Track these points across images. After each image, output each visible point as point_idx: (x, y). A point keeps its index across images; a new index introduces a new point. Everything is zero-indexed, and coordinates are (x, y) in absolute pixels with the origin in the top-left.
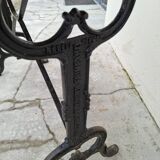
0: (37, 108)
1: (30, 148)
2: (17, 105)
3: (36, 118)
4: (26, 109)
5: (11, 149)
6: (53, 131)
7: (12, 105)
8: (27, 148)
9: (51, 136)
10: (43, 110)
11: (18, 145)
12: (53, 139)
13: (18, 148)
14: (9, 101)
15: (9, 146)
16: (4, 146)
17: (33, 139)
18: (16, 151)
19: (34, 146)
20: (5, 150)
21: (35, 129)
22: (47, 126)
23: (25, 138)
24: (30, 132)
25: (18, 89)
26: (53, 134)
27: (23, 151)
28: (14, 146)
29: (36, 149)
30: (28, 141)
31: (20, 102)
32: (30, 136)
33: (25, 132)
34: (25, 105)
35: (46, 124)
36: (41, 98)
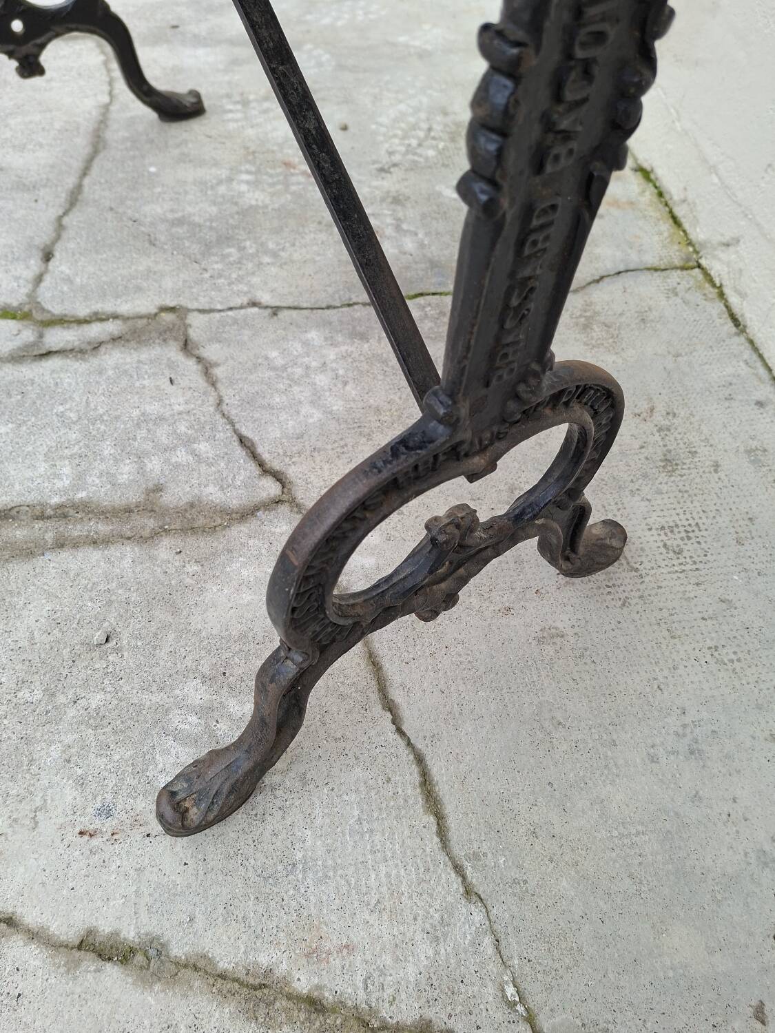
0: (172, 352)
1: (166, 541)
2: (57, 337)
4: (113, 358)
5: (60, 544)
6: (276, 465)
8: (146, 539)
9: (270, 488)
10: (207, 368)
11: (103, 528)
12: (286, 500)
13: (98, 543)
14: (6, 313)
16: (18, 533)
18: (95, 555)
19: (191, 529)
20: (28, 552)
22: (242, 440)
23: (134, 496)
25: (48, 256)
26: (278, 477)
28: (76, 531)
29: (203, 544)
30: (149, 509)
31: (71, 322)
32: (158, 489)
33: (127, 469)
34: (104, 337)
35: (235, 431)
36: (190, 306)
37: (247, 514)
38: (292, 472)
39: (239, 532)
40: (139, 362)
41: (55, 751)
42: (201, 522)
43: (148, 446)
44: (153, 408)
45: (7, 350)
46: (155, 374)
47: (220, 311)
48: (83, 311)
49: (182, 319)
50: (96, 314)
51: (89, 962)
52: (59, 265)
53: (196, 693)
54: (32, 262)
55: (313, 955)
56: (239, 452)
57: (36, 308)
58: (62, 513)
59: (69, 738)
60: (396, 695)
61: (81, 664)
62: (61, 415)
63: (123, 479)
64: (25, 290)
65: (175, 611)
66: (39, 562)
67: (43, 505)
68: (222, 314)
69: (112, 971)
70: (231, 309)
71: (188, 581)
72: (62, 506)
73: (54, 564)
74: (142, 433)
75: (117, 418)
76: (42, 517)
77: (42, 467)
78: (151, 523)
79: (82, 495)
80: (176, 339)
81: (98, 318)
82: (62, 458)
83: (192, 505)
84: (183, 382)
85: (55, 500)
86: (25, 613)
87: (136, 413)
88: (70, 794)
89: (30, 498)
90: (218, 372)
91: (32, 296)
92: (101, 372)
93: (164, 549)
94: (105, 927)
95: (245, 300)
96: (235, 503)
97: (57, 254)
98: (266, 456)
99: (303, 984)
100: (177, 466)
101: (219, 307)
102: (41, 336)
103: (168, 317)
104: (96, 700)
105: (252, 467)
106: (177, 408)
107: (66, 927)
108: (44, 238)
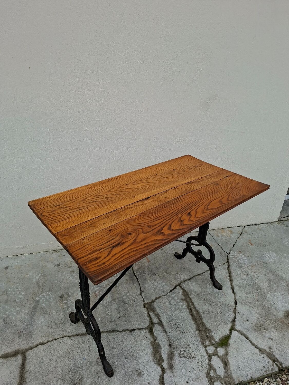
0: (155, 304)
1: (190, 296)
2: (155, 320)
3: (165, 300)
4: (158, 311)
6: (174, 287)
7: (156, 326)
8: (191, 299)
9: (178, 287)
10: (157, 298)
11: (191, 304)
13: (193, 304)
14: (151, 331)
15: (193, 310)
17: (183, 297)
18: (195, 304)
19: (187, 294)
20: (197, 311)
21: (176, 298)
22: (171, 291)
23: (184, 302)
24: (178, 301)
25: (134, 330)
27: (193, 300)
28: (192, 307)
29: (189, 293)
30: (185, 300)
31: (151, 320)
32: (182, 299)
33: (180, 304)
34: (154, 314)
35: (169, 292)
36: (143, 303)
37: (183, 289)
38: (175, 285)
39: (186, 289)
40: (158, 307)
41: (219, 300)
42: (186, 294)
43: (175, 302)
44: (168, 303)
45: (160, 328)
46: (160, 305)
47: (143, 299)
48: (148, 319)
49: (146, 304)
50: (148, 317)
51: (235, 292)
52: (136, 326)
53: (208, 290)
54: (135, 332)
55: (226, 277)
56: (173, 291)
57: (148, 327)
58: (190, 309)
59: (217, 299)
60: (201, 273)
61: (209, 301)
62: (173, 315)
63: (182, 304)
64: (144, 330)
65: (199, 294)
66: (198, 309)
67: (189, 312)
68: (144, 298)
69: (234, 291)
70: (142, 297)
71: (195, 293)
72: (189, 310)
73: (198, 307)
74: (173, 304)
75: (171, 307)
76: (191, 311)
77: (183, 314)
78: (188, 299)
79: (186, 308)
80: (152, 304)
81: (149, 316)
82: (181, 312)
83: (184, 295)
84: (161, 301)
85: (188, 311)
86: (205, 308)
87: (169, 305)
88: (223, 298)
89: (189, 314)
90: (157, 297)
91: (145, 329)
92: (162, 312)
93: (191, 296)
94: (232, 292)
95: (140, 296)
96: (182, 291)
97: (132, 328)
98: (173, 288)
99: (229, 278)
100: (178, 298)
101: (142, 299)
102: (156, 323)
103: (146, 306)
104: (212, 298)
105: (175, 290)
106: (167, 300)
107: (233, 295)
108: (128, 333)
